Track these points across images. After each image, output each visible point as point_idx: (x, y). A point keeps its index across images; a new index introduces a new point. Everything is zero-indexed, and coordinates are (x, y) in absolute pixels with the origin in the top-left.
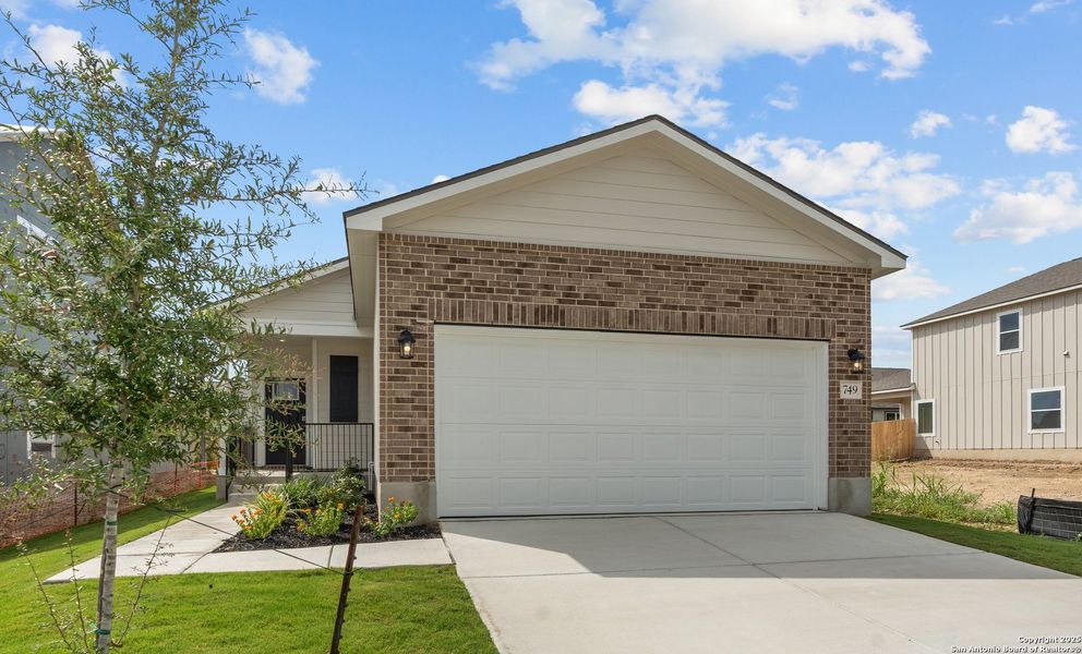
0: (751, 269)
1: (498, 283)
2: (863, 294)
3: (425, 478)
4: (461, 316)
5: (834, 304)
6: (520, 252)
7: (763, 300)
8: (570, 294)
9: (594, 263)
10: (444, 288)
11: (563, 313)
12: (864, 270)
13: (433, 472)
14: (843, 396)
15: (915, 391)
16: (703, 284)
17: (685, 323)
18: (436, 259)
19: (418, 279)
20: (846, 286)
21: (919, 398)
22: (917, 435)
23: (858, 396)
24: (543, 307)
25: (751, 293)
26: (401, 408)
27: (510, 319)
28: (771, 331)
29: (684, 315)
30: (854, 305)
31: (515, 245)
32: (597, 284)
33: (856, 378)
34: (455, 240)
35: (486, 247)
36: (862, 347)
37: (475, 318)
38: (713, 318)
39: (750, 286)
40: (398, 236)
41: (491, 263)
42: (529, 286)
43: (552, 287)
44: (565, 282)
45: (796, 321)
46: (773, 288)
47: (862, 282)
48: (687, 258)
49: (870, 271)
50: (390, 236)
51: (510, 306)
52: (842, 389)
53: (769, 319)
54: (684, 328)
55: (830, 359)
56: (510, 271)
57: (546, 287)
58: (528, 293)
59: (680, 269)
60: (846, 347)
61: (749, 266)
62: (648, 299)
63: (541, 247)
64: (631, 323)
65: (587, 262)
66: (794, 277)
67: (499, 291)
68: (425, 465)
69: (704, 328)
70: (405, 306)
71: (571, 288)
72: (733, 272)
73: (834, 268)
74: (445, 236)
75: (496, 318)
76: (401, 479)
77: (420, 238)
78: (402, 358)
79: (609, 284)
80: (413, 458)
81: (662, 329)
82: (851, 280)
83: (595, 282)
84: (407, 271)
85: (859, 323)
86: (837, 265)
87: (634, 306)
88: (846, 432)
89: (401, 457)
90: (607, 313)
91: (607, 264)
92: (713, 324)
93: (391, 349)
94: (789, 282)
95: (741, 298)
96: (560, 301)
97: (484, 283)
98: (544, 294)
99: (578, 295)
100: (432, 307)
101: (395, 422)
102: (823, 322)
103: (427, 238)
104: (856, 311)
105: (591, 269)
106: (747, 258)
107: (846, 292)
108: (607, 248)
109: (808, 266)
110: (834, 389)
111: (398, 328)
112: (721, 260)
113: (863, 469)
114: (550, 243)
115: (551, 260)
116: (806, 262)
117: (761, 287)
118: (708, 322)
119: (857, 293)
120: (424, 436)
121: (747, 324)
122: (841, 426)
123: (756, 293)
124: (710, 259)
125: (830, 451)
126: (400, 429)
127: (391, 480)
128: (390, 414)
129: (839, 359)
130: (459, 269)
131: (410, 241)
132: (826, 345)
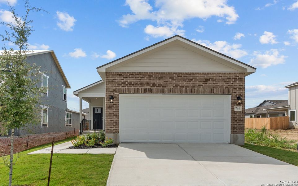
0: (206, 75)
1: (135, 83)
2: (242, 80)
3: (116, 133)
4: (126, 92)
5: (233, 84)
6: (141, 75)
7: (210, 84)
8: (154, 85)
9: (160, 76)
10: (121, 85)
11: (152, 90)
12: (243, 73)
13: (118, 131)
14: (235, 110)
15: (289, 107)
16: (192, 80)
17: (186, 91)
18: (119, 78)
19: (115, 83)
20: (236, 78)
21: (291, 109)
22: (290, 121)
23: (241, 110)
24: (147, 88)
25: (206, 82)
26: (111, 115)
27: (138, 92)
28: (212, 92)
29: (186, 89)
30: (239, 84)
31: (139, 73)
32: (161, 82)
33: (240, 105)
34: (124, 73)
35: (132, 74)
36: (242, 96)
37: (129, 92)
38: (195, 89)
39: (206, 80)
40: (110, 73)
41: (133, 78)
42: (143, 83)
43: (149, 83)
44: (153, 82)
45: (220, 89)
46: (213, 80)
47: (242, 77)
48: (187, 73)
49: (244, 73)
50: (108, 72)
51: (138, 89)
52: (235, 108)
53: (212, 89)
54: (186, 92)
55: (231, 100)
56: (138, 80)
57: (148, 83)
58: (142, 85)
59: (185, 76)
60: (236, 96)
61: (206, 74)
62: (176, 85)
63: (146, 73)
64: (171, 91)
65: (158, 76)
66: (220, 76)
67: (135, 85)
68: (116, 129)
69: (192, 92)
70: (112, 90)
71: (154, 83)
72: (201, 76)
73: (233, 73)
74: (121, 72)
75: (134, 92)
76: (110, 133)
77: (115, 73)
78: (111, 103)
79: (165, 82)
80: (113, 128)
81: (180, 93)
82: (238, 76)
83: (161, 81)
84: (112, 81)
85: (241, 89)
86: (233, 72)
87: (172, 87)
88: (236, 121)
89: (111, 127)
90: (164, 89)
91: (164, 76)
92: (195, 91)
93: (108, 101)
94: (218, 78)
95: (203, 83)
96: (151, 87)
97: (131, 83)
98: (147, 85)
99: (156, 85)
100: (118, 90)
101: (109, 119)
102: (229, 89)
103: (117, 73)
104: (240, 85)
105: (160, 78)
106: (205, 72)
107: (237, 80)
108: (164, 72)
109: (224, 73)
110: (232, 108)
111: (110, 95)
112: (197, 73)
113: (242, 131)
114: (148, 72)
115: (149, 76)
116: (223, 72)
117: (209, 80)
118: (193, 90)
119: (240, 80)
120: (116, 122)
121: (205, 91)
122: (235, 119)
123: (208, 82)
124: (194, 73)
125: (231, 126)
126: (110, 120)
127: (108, 133)
128: (108, 117)
129: (234, 100)
130: (125, 80)
131: (113, 73)
132: (230, 95)
